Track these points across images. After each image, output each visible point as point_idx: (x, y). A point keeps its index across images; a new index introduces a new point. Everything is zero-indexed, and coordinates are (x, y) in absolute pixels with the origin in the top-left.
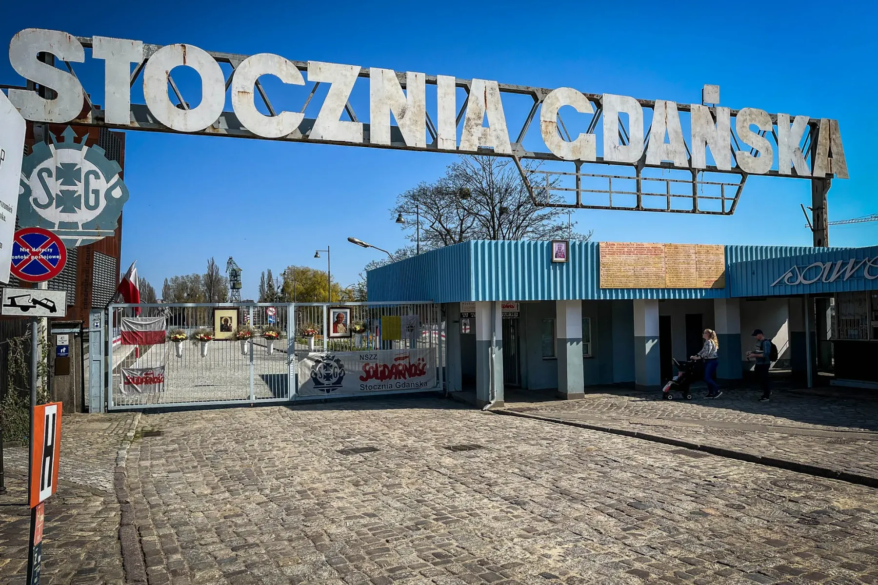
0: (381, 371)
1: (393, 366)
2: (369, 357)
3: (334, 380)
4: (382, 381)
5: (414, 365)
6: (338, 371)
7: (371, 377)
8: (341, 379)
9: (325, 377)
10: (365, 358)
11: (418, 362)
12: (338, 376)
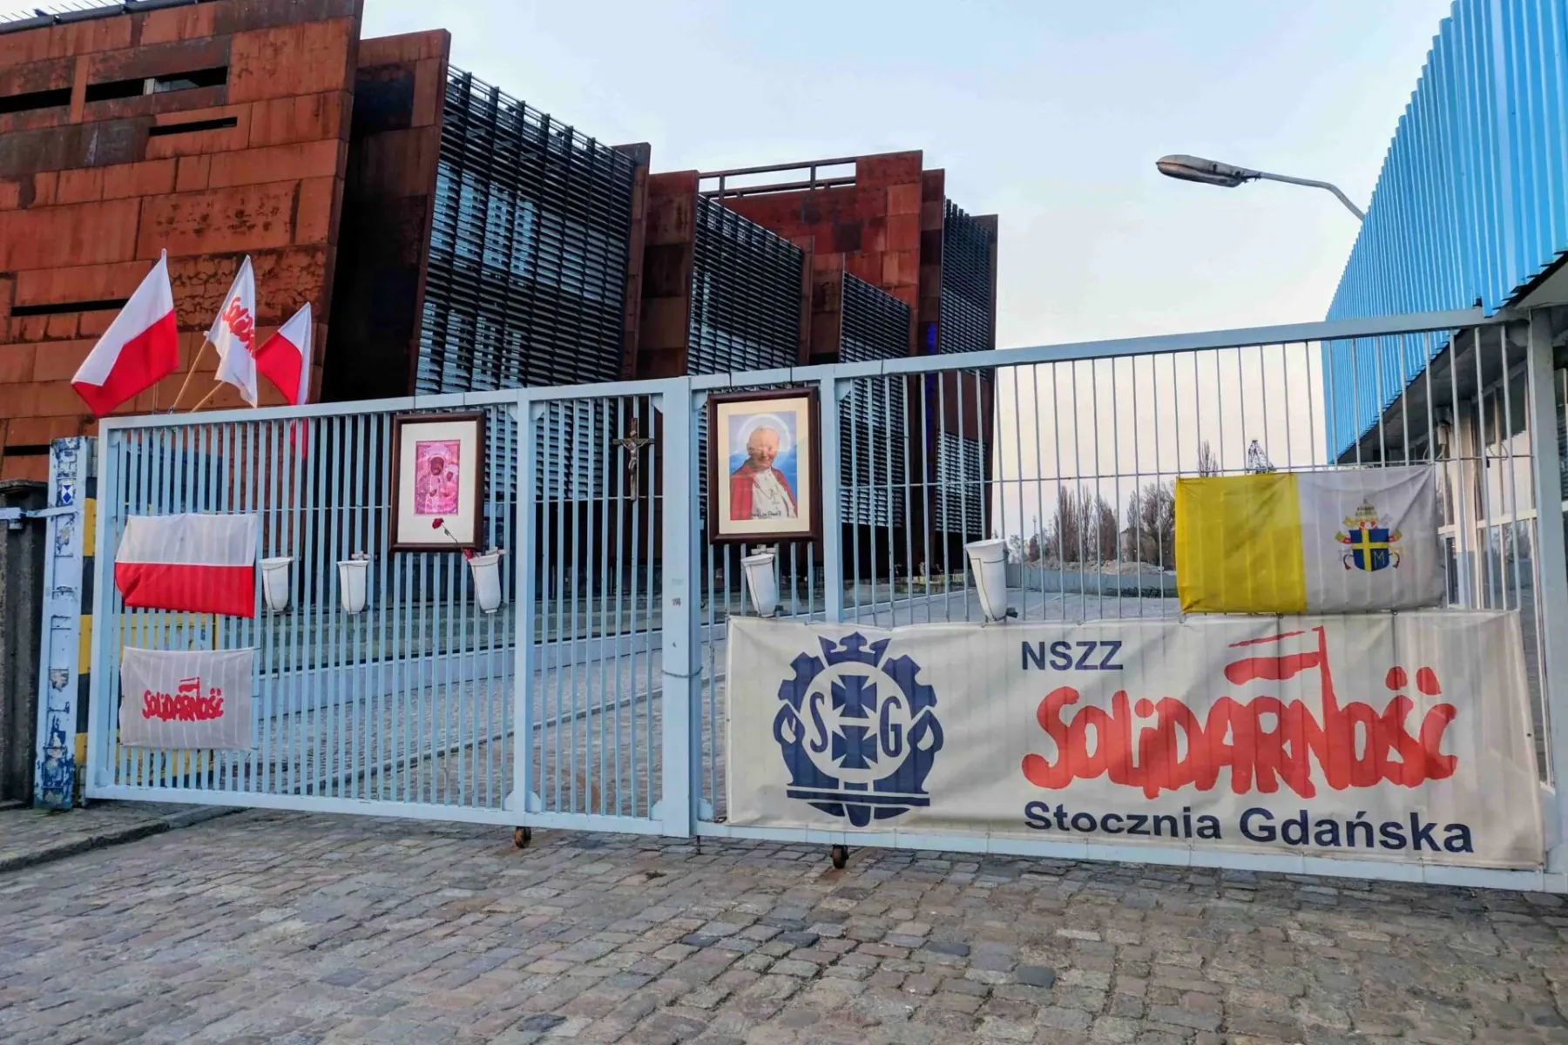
0: (1146, 732)
1: (1224, 708)
2: (1076, 653)
3: (885, 766)
4: (1151, 794)
5: (1356, 711)
6: (903, 717)
7: (1089, 772)
8: (920, 763)
9: (839, 747)
10: (1049, 657)
11: (1391, 695)
12: (906, 749)
